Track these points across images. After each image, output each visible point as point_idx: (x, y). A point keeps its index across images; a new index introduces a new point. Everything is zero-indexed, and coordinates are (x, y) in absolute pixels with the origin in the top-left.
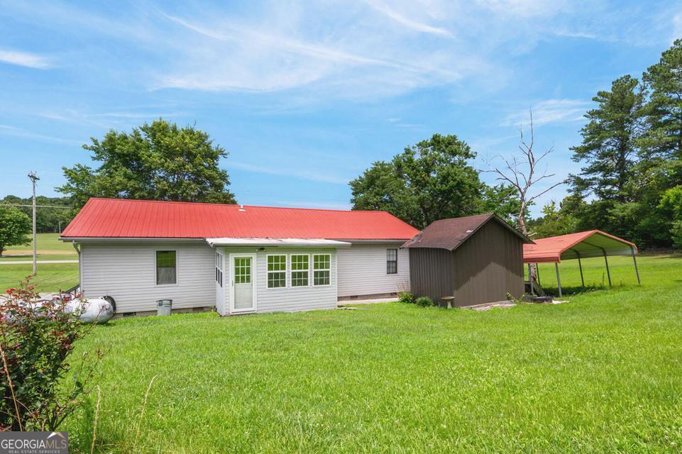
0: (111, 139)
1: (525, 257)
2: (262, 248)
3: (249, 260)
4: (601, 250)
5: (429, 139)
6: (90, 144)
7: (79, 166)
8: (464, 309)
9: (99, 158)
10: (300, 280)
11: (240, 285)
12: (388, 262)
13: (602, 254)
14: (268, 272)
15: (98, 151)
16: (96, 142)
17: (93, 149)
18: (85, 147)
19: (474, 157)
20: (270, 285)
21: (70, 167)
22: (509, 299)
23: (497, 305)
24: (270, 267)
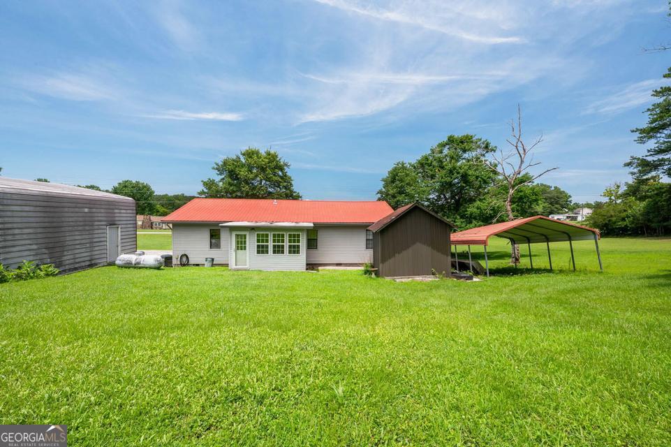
0: (225, 163)
1: (452, 239)
2: (252, 229)
3: (245, 236)
4: (566, 236)
5: (446, 140)
6: (216, 166)
7: (209, 179)
8: (388, 279)
9: (221, 174)
10: (278, 250)
11: (240, 252)
12: (367, 240)
13: (567, 239)
14: (256, 244)
15: (220, 170)
16: (217, 164)
17: (217, 169)
18: (213, 168)
19: (495, 151)
20: (258, 252)
21: (206, 180)
22: (433, 274)
23: (418, 278)
24: (258, 241)
